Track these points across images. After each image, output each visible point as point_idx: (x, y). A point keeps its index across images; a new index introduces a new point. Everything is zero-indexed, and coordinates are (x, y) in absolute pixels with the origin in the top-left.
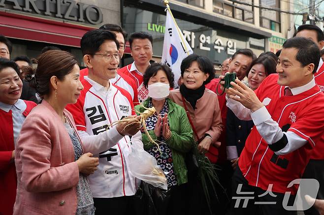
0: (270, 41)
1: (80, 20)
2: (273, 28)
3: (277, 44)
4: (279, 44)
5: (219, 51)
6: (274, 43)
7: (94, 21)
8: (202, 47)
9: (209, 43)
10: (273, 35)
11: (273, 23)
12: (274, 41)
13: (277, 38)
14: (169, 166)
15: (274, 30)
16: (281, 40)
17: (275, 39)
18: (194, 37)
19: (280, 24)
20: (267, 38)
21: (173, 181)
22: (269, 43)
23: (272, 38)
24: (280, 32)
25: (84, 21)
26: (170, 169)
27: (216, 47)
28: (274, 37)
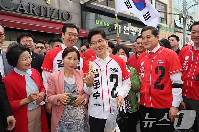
0: (161, 29)
1: (59, 19)
2: (163, 22)
3: (165, 31)
4: (166, 31)
5: (134, 35)
6: (164, 31)
7: (66, 19)
8: (125, 33)
9: (129, 31)
10: (163, 26)
11: (163, 19)
12: (163, 29)
13: (165, 27)
14: (128, 102)
15: (163, 23)
16: (167, 28)
17: (164, 28)
18: (120, 27)
19: (166, 20)
20: (160, 27)
21: (130, 110)
22: (161, 30)
23: (162, 28)
24: (167, 24)
25: (61, 19)
26: (128, 103)
27: (132, 33)
28: (163, 27)
